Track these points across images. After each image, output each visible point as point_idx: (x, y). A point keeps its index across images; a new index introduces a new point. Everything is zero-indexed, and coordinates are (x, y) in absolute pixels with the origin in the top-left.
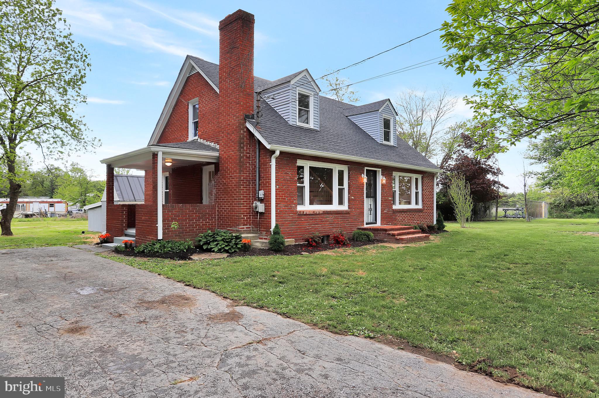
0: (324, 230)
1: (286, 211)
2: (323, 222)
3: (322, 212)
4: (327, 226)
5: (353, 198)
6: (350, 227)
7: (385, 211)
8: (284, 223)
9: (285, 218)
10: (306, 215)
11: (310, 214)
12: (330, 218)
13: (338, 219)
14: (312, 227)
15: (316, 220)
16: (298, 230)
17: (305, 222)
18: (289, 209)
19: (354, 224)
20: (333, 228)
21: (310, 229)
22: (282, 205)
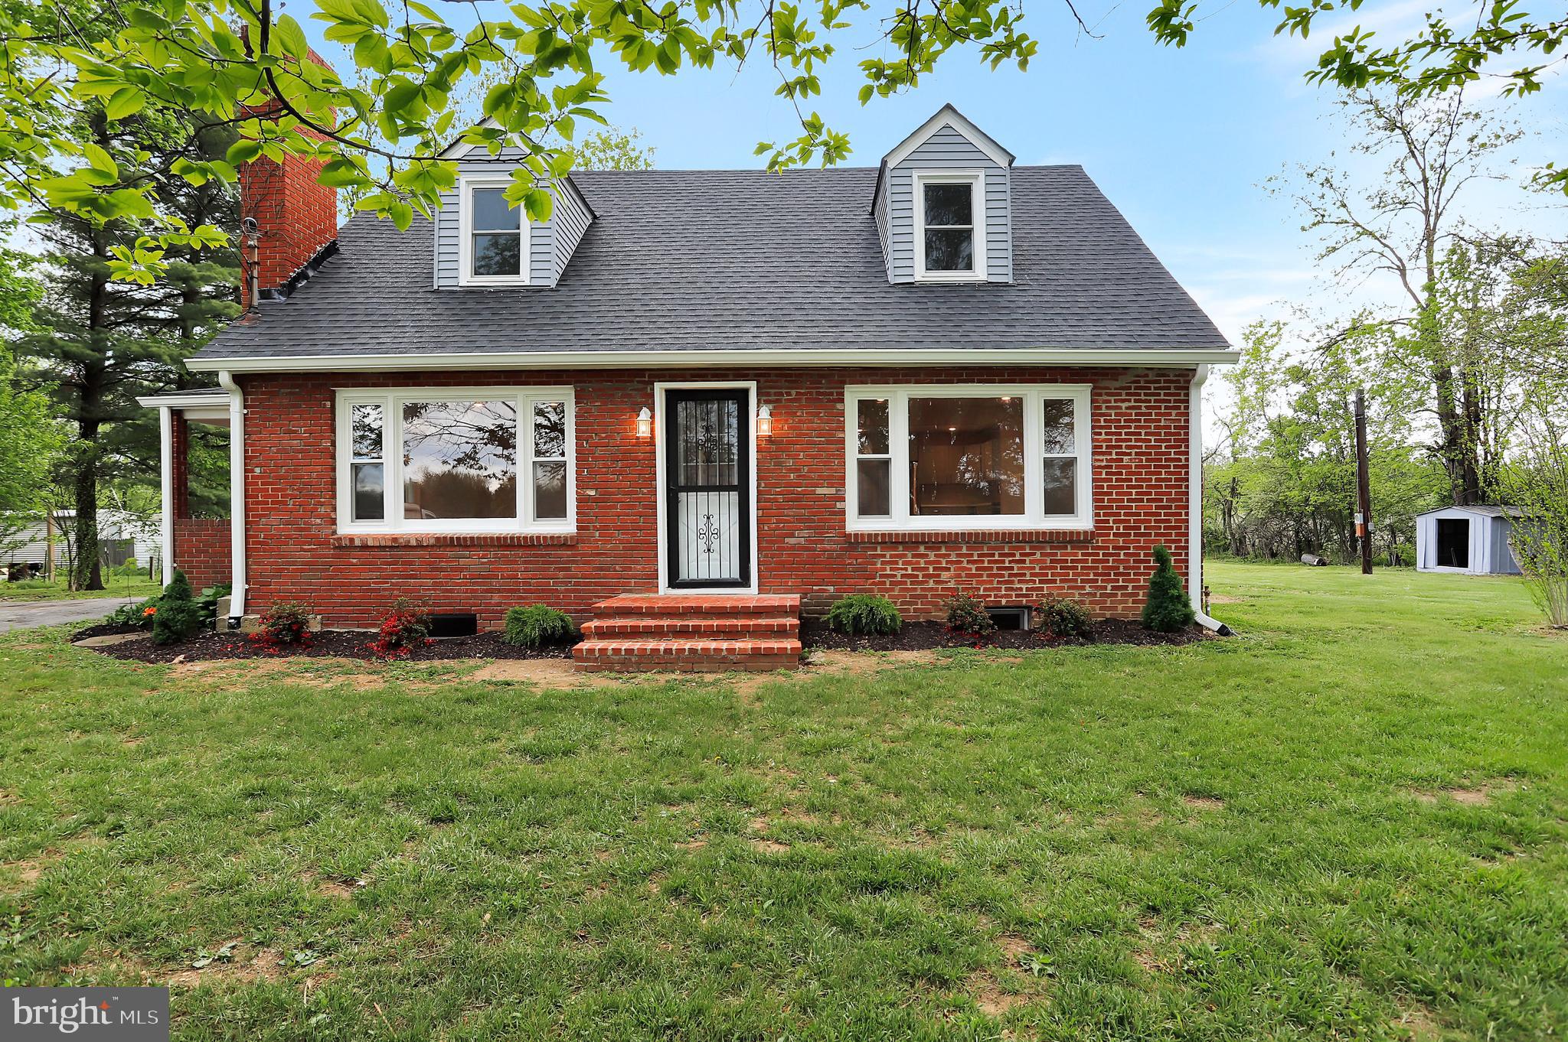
0: (447, 598)
1: (289, 537)
2: (442, 570)
3: (432, 542)
4: (458, 584)
5: (593, 493)
6: (574, 591)
7: (792, 541)
8: (281, 570)
9: (284, 557)
10: (365, 547)
11: (386, 547)
12: (473, 561)
13: (515, 562)
14: (393, 584)
15: (411, 563)
16: (335, 591)
17: (364, 570)
18: (302, 529)
19: (596, 584)
20: (487, 591)
21: (385, 590)
22: (273, 522)
